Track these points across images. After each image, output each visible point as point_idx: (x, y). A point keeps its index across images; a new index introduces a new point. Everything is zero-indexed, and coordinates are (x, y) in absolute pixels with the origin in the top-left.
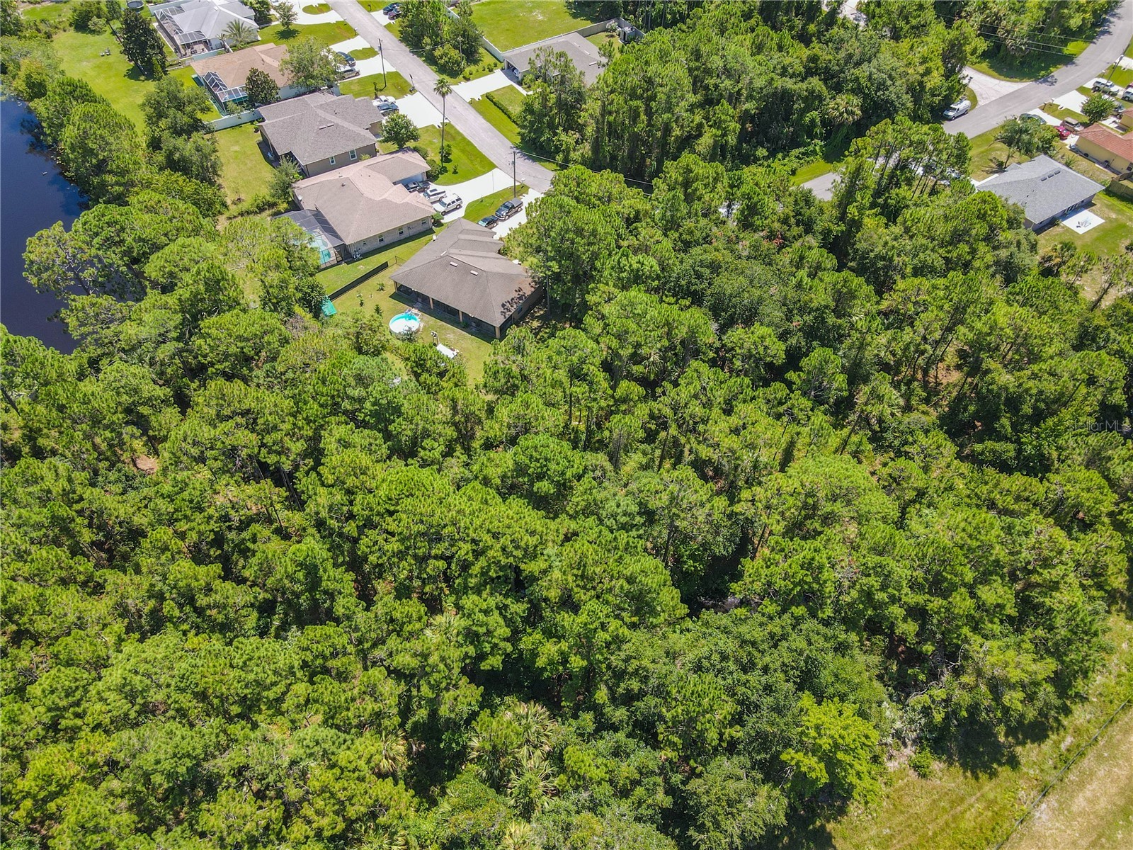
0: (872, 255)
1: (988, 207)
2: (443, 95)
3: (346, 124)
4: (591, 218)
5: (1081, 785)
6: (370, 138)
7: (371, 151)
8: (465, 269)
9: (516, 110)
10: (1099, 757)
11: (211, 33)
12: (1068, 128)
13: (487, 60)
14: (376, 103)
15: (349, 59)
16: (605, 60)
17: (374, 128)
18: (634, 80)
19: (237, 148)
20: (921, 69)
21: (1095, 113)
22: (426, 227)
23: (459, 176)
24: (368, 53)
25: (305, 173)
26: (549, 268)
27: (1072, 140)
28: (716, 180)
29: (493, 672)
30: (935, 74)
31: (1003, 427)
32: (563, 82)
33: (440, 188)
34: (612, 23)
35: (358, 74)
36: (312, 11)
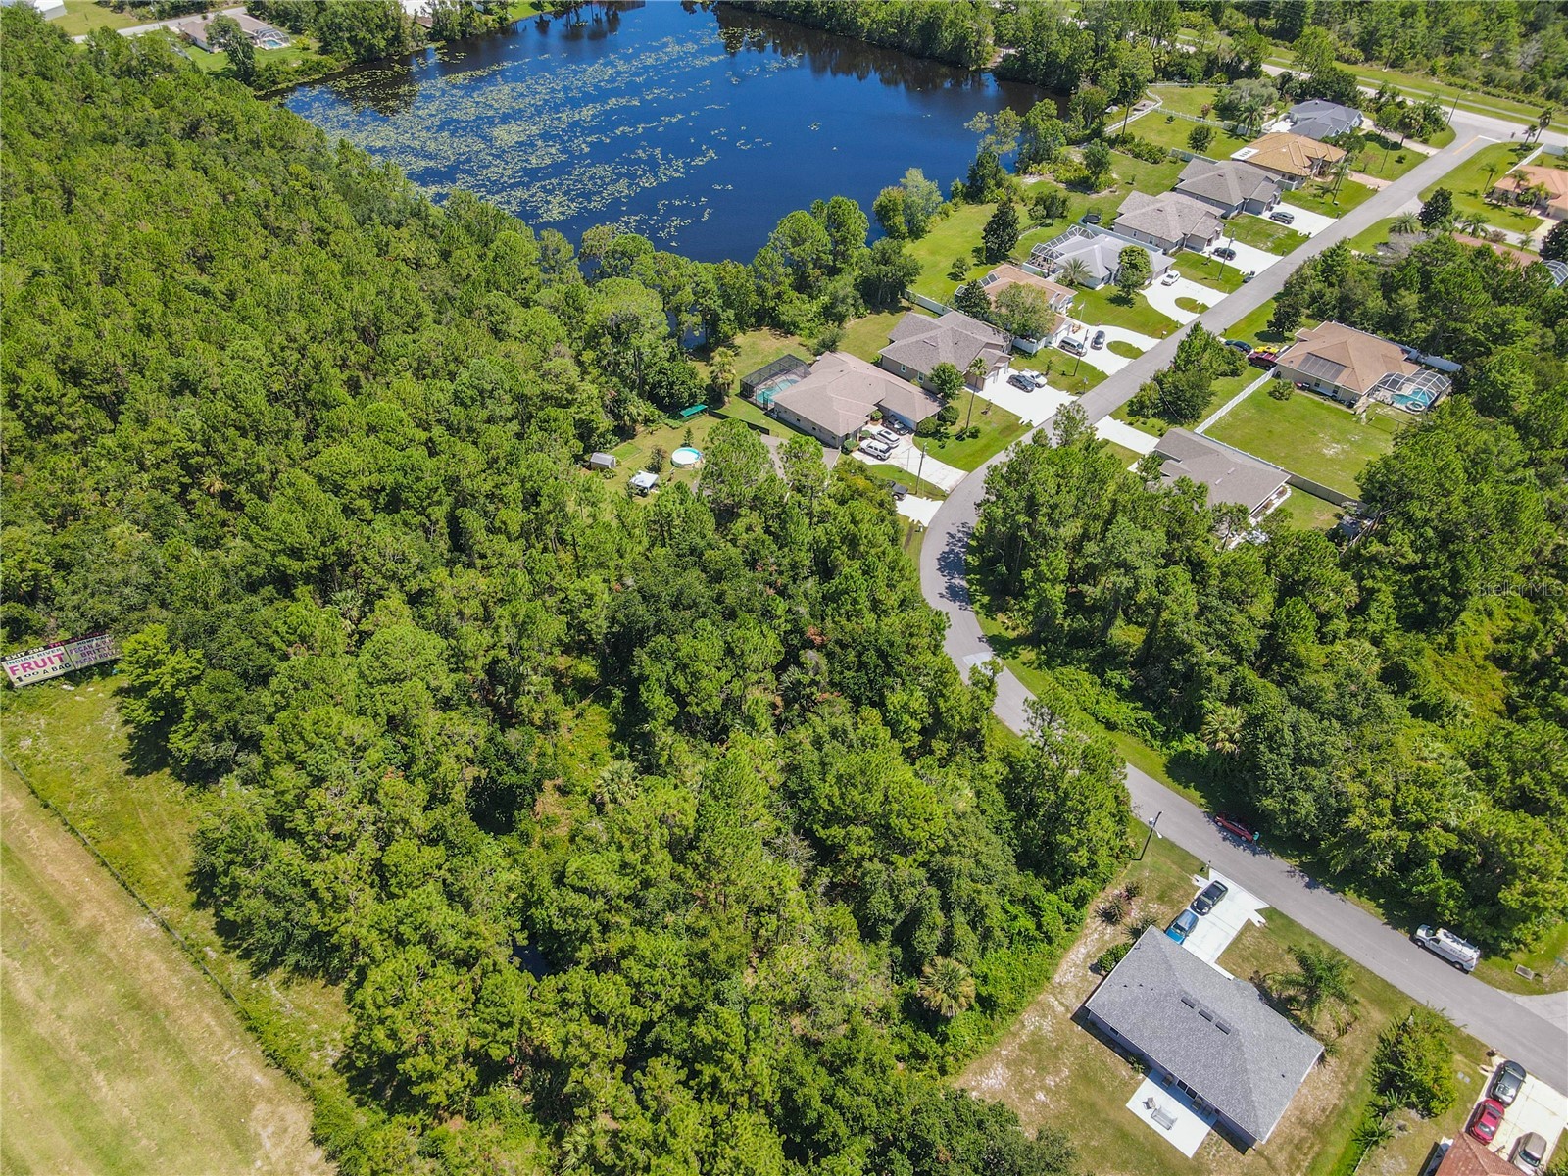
22: (833, 442)
23: (938, 449)
24: (1133, 354)
33: (898, 440)
35: (1079, 354)
36: (1185, 303)
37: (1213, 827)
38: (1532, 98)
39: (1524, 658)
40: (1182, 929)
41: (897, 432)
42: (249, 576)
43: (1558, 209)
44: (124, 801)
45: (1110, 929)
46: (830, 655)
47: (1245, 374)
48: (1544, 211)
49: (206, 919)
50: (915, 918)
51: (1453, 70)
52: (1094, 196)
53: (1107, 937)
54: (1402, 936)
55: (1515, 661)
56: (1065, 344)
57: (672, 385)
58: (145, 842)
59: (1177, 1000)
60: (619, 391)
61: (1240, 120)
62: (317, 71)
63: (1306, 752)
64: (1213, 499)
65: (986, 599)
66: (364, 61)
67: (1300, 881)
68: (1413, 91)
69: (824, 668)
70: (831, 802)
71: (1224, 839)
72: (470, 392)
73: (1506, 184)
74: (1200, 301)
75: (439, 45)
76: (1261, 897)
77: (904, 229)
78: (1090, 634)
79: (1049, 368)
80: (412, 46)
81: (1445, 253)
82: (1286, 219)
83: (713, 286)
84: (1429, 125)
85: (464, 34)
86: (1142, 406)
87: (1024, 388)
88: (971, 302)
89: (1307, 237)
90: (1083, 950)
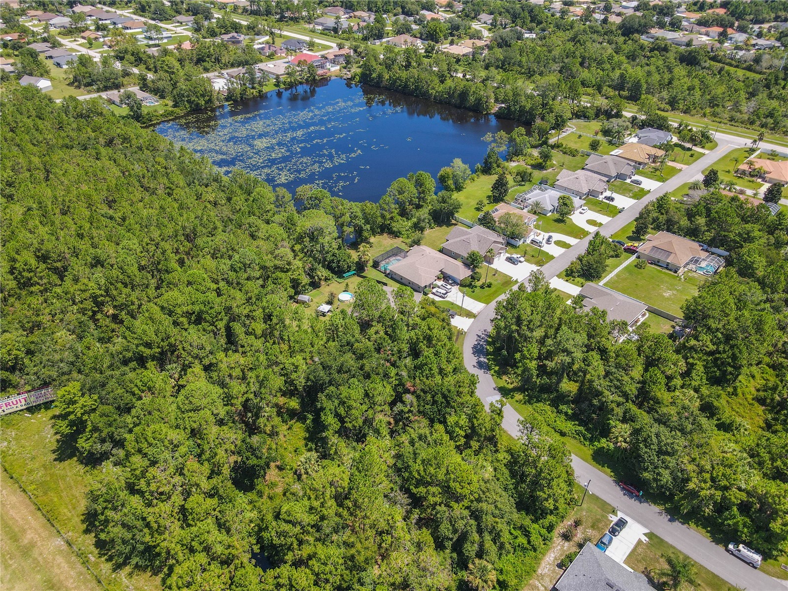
35: (540, 246)
36: (591, 222)
37: (618, 488)
38: (754, 127)
39: (773, 400)
40: (604, 544)
41: (450, 284)
42: (124, 357)
43: (770, 178)
44: (52, 475)
45: (567, 544)
46: (418, 397)
47: (622, 257)
48: (764, 179)
49: (90, 539)
50: (463, 537)
51: (714, 115)
52: (545, 171)
53: (565, 548)
54: (720, 548)
55: (768, 401)
56: (533, 241)
57: (339, 261)
58: (61, 497)
59: (604, 583)
60: (312, 265)
61: (613, 137)
62: (171, 115)
63: (664, 448)
64: (610, 318)
65: (497, 368)
66: (194, 110)
67: (665, 518)
68: (696, 124)
69: (415, 404)
70: (419, 474)
71: (624, 494)
72: (239, 265)
73: (744, 167)
74: (599, 221)
75: (230, 103)
76: (646, 526)
77: (453, 187)
78: (550, 386)
79: (525, 253)
80: (217, 103)
81: (717, 199)
82: (638, 183)
83: (360, 214)
84: (704, 139)
85: (242, 98)
86: (572, 272)
87: (513, 263)
88: (486, 221)
89: (649, 191)
90: (553, 555)
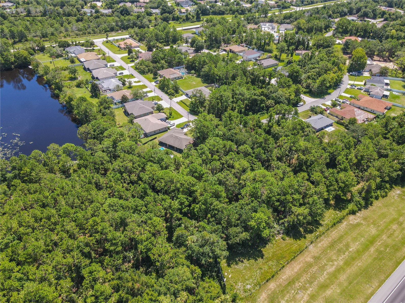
0: (274, 133)
1: (300, 122)
2: (171, 99)
3: (146, 107)
4: (207, 124)
5: (320, 242)
6: (152, 110)
7: (152, 113)
8: (176, 137)
9: (188, 104)
10: (325, 237)
11: (111, 87)
12: (328, 109)
13: (181, 93)
14: (153, 102)
15: (146, 93)
16: (211, 92)
17: (153, 108)
18: (217, 95)
19: (118, 113)
20: (289, 94)
21: (334, 105)
22: (166, 129)
23: (174, 118)
24: (151, 91)
25: (136, 118)
26: (197, 135)
27: (328, 112)
28: (237, 117)
29: (185, 212)
30: (292, 96)
31: (304, 168)
32: (200, 96)
33: (169, 121)
34: (213, 85)
74: (137, 81)
